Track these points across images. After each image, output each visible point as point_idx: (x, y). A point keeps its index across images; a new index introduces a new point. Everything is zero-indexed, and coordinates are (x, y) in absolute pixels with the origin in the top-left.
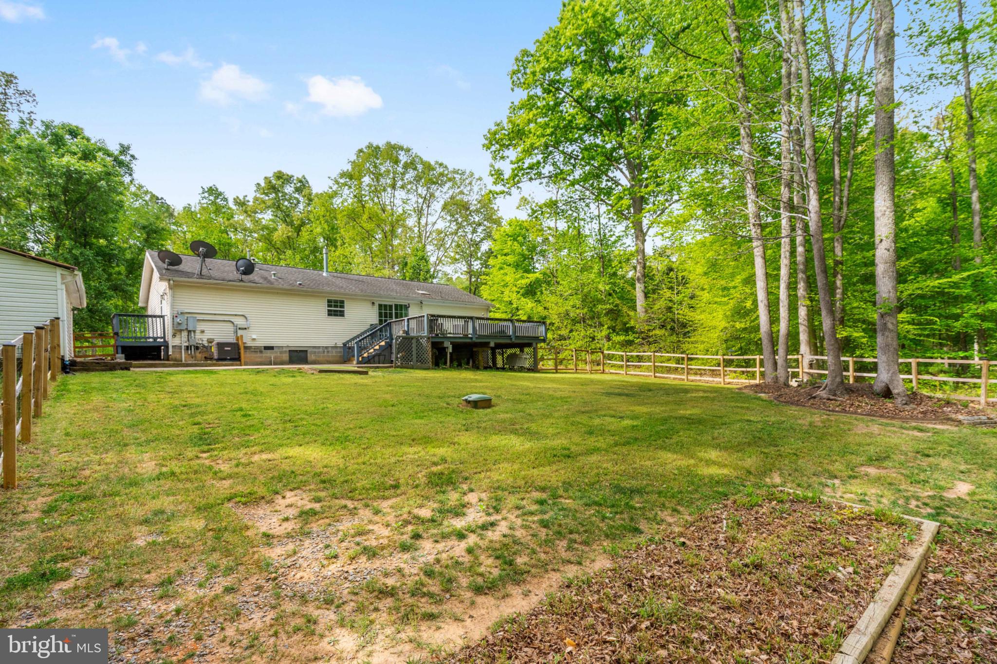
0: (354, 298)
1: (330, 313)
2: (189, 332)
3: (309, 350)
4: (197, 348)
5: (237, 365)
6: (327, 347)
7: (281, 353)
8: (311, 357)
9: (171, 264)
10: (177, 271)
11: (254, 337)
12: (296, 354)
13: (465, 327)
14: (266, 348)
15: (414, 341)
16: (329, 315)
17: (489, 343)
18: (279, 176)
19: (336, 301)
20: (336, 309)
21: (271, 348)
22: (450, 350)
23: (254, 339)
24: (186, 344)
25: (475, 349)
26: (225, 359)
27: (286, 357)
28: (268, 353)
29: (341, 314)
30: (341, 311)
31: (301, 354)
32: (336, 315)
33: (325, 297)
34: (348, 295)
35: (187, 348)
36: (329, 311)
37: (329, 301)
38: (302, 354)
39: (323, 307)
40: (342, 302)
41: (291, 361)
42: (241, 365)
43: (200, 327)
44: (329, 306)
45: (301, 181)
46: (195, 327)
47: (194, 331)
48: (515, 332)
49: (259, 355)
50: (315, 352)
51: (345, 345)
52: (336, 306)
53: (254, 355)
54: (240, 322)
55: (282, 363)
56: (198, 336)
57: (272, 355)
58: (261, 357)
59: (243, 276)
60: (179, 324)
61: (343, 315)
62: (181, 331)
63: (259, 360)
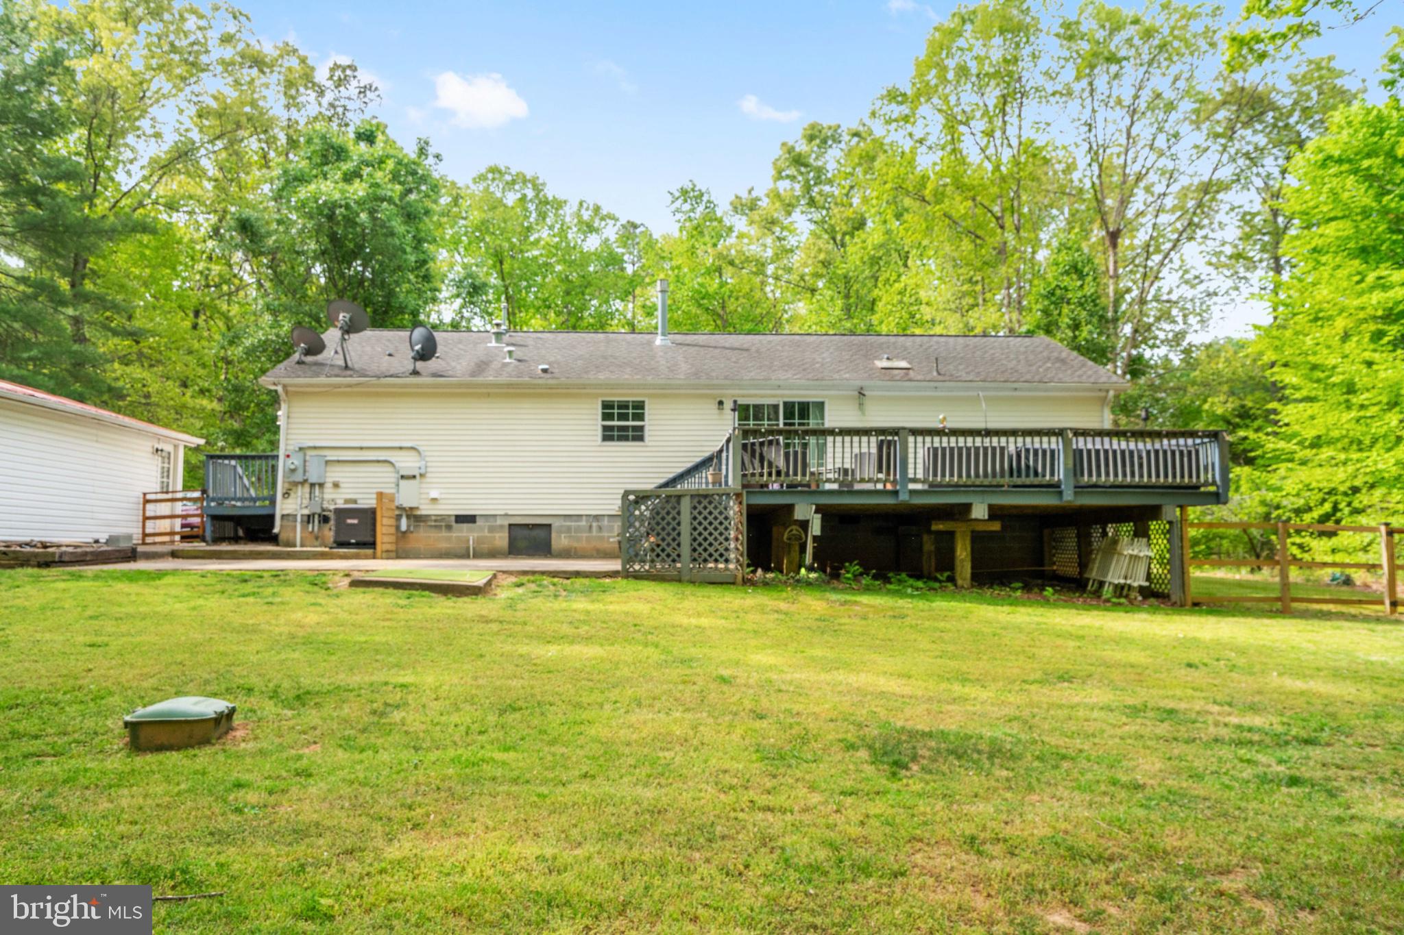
0: (670, 392)
1: (609, 435)
2: (312, 486)
3: (556, 524)
4: (324, 518)
6: (597, 516)
7: (492, 529)
8: (559, 541)
11: (434, 494)
12: (526, 532)
14: (461, 519)
16: (605, 438)
19: (622, 405)
20: (623, 423)
21: (470, 519)
23: (434, 500)
24: (306, 512)
26: (343, 545)
27: (502, 539)
28: (464, 530)
29: (638, 435)
30: (635, 428)
31: (535, 533)
32: (624, 438)
33: (597, 396)
34: (654, 387)
35: (309, 519)
36: (605, 428)
37: (607, 405)
38: (540, 533)
39: (590, 420)
40: (640, 406)
41: (514, 550)
42: (372, 557)
43: (333, 474)
44: (606, 417)
46: (322, 476)
47: (321, 485)
49: (444, 534)
50: (569, 529)
52: (623, 417)
53: (434, 534)
54: (407, 463)
55: (493, 555)
56: (329, 493)
57: (468, 534)
58: (448, 539)
59: (420, 365)
60: (293, 471)
61: (640, 438)
62: (296, 484)
63: (444, 545)
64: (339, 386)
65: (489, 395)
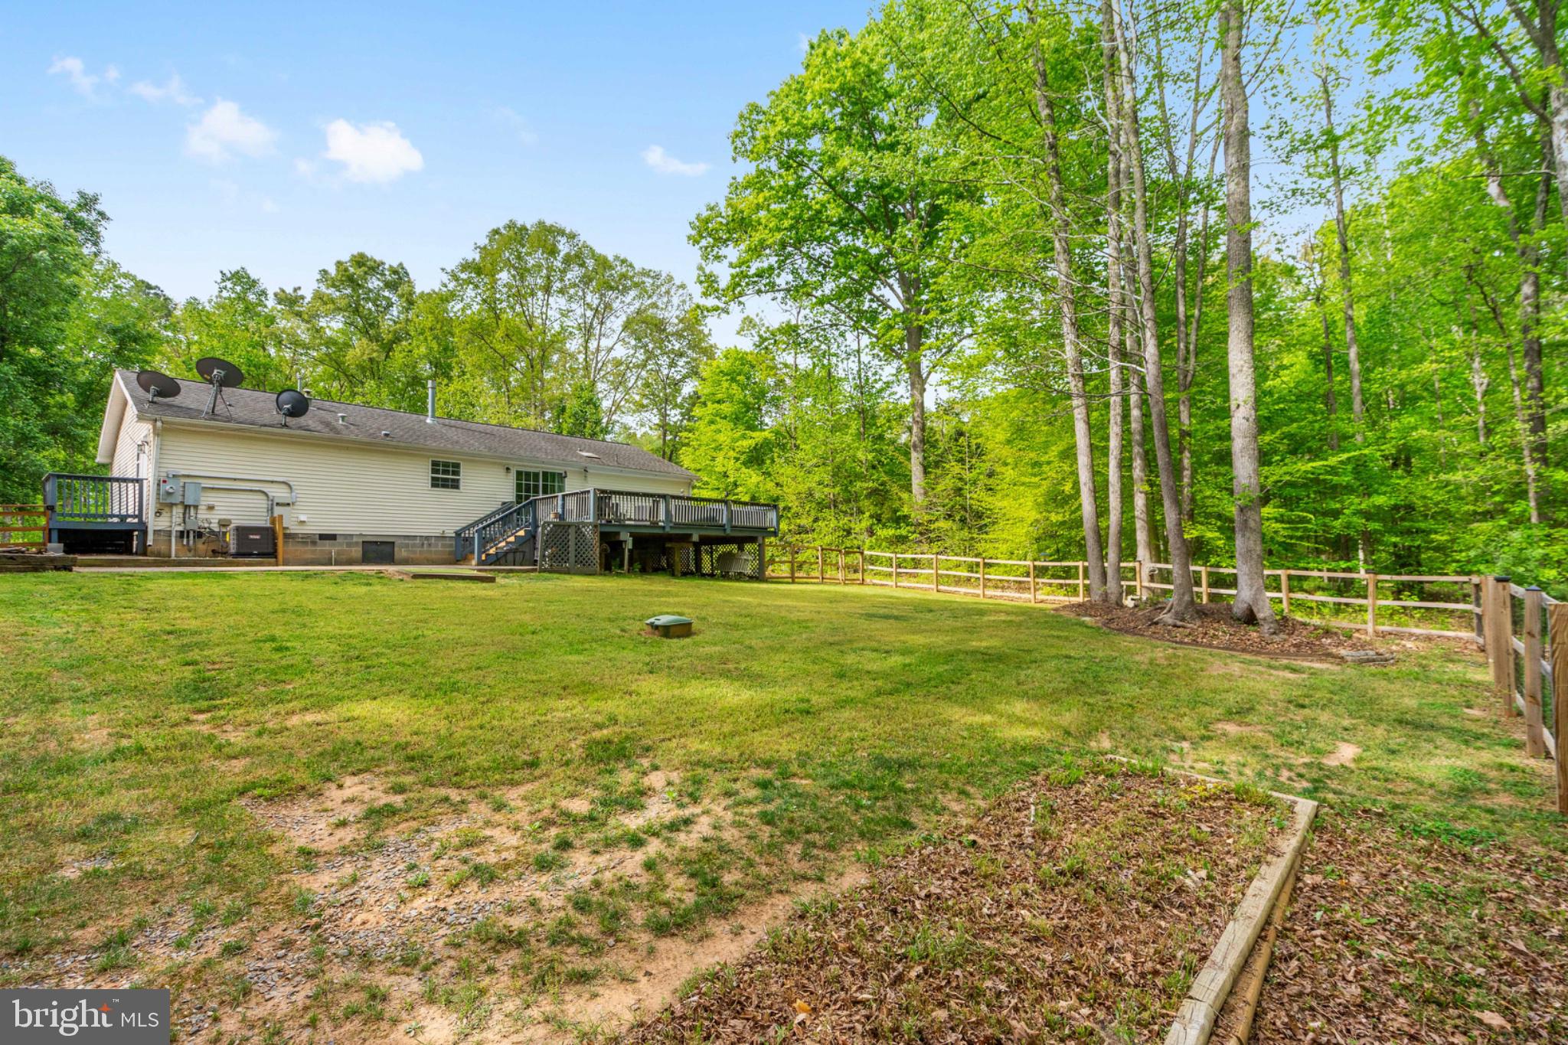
0: (476, 459)
1: (436, 483)
2: (187, 507)
3: (398, 542)
4: (199, 535)
5: (270, 564)
6: (427, 538)
7: (349, 545)
8: (400, 553)
9: (159, 394)
10: (170, 406)
11: (303, 518)
12: (374, 547)
13: (654, 511)
14: (323, 537)
15: (572, 531)
16: (433, 485)
17: (690, 535)
18: (360, 260)
19: (446, 465)
20: (445, 476)
21: (332, 537)
22: (629, 545)
23: (303, 522)
24: (181, 528)
25: (668, 545)
26: (250, 555)
27: (357, 552)
28: (327, 546)
29: (455, 485)
30: (453, 480)
31: (382, 547)
32: (446, 486)
33: (428, 457)
34: (467, 454)
35: (181, 534)
36: (433, 479)
37: (435, 464)
38: (387, 549)
39: (422, 474)
40: (457, 466)
41: (366, 560)
42: (277, 565)
43: (206, 499)
44: (434, 471)
45: (395, 272)
46: (198, 500)
47: (196, 507)
48: (730, 519)
49: (310, 548)
50: (407, 546)
51: (458, 534)
52: (445, 472)
53: (300, 548)
54: (279, 493)
55: (350, 562)
56: (203, 514)
57: (332, 549)
58: (313, 552)
59: (289, 419)
60: (169, 494)
61: (457, 487)
62: (171, 505)
63: (309, 556)
64: (222, 429)
65: (348, 448)
